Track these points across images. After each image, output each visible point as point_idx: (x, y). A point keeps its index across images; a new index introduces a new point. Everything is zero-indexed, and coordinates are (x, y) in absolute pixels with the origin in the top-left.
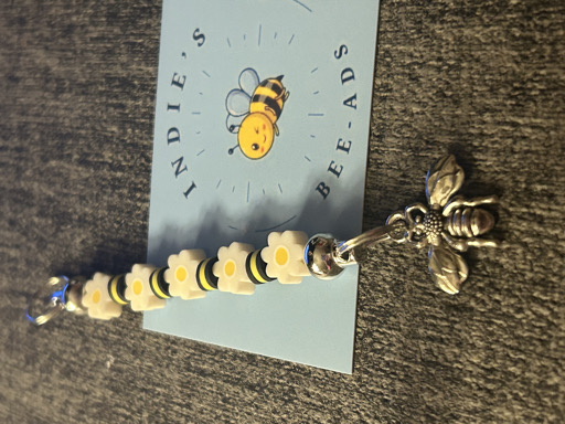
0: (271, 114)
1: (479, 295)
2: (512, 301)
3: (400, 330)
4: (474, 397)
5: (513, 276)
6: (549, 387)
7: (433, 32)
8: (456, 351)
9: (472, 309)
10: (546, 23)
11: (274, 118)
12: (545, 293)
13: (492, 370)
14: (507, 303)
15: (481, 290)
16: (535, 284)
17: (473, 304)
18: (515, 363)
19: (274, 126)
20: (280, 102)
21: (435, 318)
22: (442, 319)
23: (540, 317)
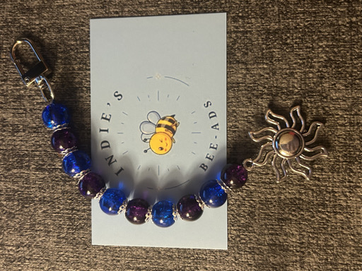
0: (169, 133)
1: (293, 213)
2: (309, 213)
3: (255, 233)
4: (296, 256)
5: (309, 203)
6: (330, 246)
7: (258, 102)
8: (285, 238)
9: (291, 219)
10: (313, 100)
11: (171, 135)
12: (324, 209)
13: (302, 243)
14: (307, 215)
15: (294, 211)
16: (319, 205)
17: (291, 217)
18: (313, 239)
19: (172, 139)
20: (174, 127)
21: (273, 225)
22: (276, 225)
23: (323, 218)
